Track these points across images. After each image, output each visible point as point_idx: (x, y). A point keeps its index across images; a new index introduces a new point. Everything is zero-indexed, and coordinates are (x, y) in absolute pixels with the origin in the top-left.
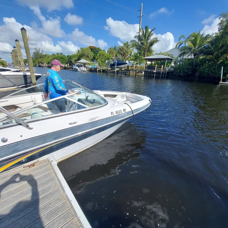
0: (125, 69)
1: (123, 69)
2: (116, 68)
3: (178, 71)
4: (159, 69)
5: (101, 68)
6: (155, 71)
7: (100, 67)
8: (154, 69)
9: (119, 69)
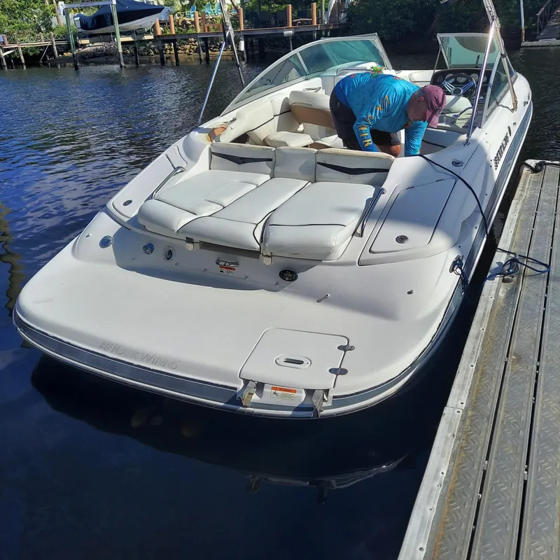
0: (156, 37)
1: (147, 37)
2: (118, 33)
3: (370, 22)
4: (302, 23)
5: (19, 46)
6: (291, 32)
7: (13, 41)
8: (283, 23)
9: (129, 39)
